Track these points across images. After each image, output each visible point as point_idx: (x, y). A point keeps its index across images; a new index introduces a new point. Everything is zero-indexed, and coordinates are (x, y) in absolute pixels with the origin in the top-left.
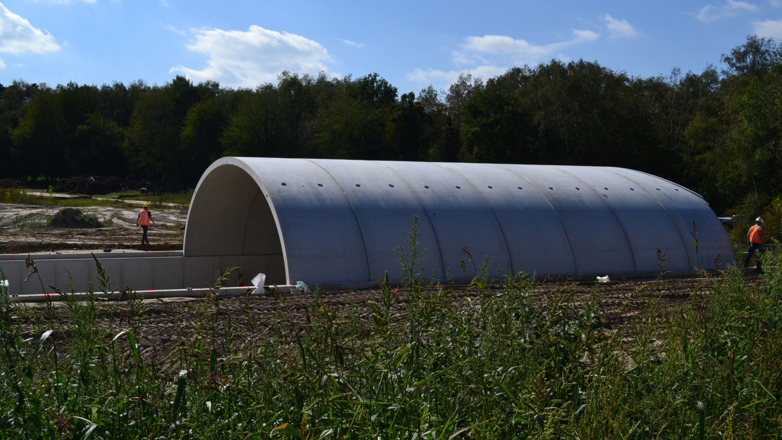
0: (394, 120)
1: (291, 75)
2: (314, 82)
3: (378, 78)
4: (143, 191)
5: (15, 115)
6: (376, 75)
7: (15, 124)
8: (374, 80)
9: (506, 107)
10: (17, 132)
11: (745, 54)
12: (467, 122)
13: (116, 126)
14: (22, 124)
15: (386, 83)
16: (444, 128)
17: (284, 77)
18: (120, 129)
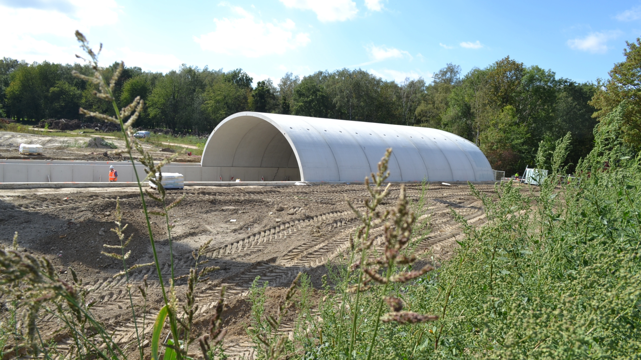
0: (253, 96)
1: (188, 66)
2: (201, 71)
3: (242, 72)
4: (97, 130)
5: (7, 78)
6: (240, 70)
7: (7, 84)
8: (239, 72)
9: (318, 93)
10: (9, 89)
11: (446, 73)
12: (295, 100)
13: (76, 89)
14: (11, 84)
15: (246, 75)
16: (281, 102)
17: (183, 67)
18: (79, 92)
